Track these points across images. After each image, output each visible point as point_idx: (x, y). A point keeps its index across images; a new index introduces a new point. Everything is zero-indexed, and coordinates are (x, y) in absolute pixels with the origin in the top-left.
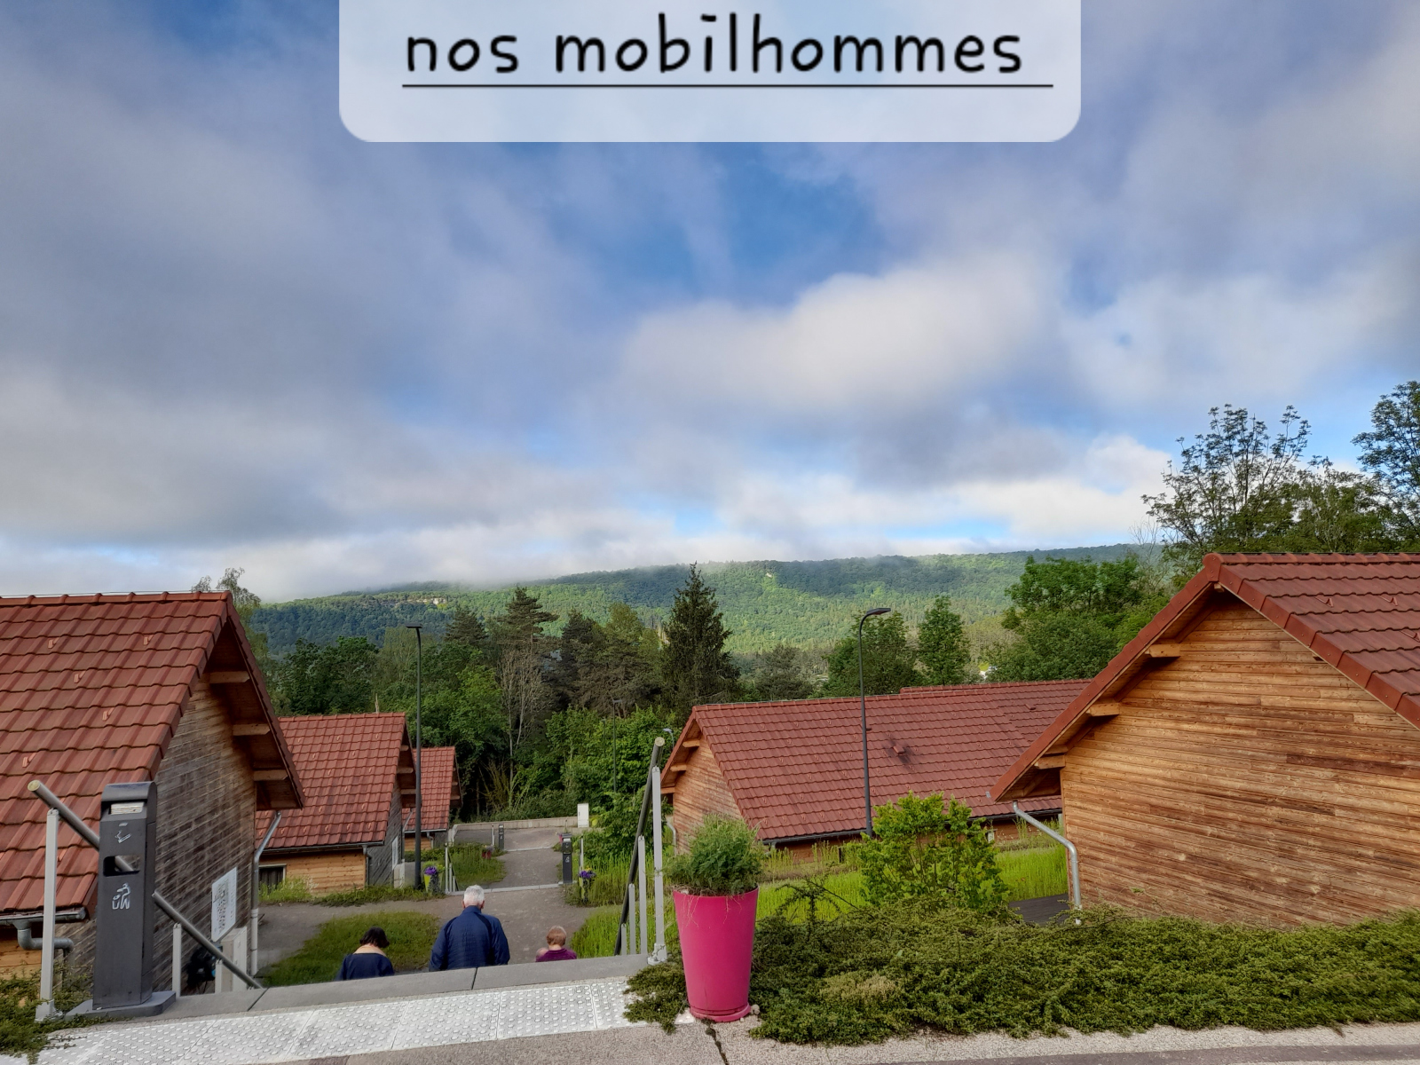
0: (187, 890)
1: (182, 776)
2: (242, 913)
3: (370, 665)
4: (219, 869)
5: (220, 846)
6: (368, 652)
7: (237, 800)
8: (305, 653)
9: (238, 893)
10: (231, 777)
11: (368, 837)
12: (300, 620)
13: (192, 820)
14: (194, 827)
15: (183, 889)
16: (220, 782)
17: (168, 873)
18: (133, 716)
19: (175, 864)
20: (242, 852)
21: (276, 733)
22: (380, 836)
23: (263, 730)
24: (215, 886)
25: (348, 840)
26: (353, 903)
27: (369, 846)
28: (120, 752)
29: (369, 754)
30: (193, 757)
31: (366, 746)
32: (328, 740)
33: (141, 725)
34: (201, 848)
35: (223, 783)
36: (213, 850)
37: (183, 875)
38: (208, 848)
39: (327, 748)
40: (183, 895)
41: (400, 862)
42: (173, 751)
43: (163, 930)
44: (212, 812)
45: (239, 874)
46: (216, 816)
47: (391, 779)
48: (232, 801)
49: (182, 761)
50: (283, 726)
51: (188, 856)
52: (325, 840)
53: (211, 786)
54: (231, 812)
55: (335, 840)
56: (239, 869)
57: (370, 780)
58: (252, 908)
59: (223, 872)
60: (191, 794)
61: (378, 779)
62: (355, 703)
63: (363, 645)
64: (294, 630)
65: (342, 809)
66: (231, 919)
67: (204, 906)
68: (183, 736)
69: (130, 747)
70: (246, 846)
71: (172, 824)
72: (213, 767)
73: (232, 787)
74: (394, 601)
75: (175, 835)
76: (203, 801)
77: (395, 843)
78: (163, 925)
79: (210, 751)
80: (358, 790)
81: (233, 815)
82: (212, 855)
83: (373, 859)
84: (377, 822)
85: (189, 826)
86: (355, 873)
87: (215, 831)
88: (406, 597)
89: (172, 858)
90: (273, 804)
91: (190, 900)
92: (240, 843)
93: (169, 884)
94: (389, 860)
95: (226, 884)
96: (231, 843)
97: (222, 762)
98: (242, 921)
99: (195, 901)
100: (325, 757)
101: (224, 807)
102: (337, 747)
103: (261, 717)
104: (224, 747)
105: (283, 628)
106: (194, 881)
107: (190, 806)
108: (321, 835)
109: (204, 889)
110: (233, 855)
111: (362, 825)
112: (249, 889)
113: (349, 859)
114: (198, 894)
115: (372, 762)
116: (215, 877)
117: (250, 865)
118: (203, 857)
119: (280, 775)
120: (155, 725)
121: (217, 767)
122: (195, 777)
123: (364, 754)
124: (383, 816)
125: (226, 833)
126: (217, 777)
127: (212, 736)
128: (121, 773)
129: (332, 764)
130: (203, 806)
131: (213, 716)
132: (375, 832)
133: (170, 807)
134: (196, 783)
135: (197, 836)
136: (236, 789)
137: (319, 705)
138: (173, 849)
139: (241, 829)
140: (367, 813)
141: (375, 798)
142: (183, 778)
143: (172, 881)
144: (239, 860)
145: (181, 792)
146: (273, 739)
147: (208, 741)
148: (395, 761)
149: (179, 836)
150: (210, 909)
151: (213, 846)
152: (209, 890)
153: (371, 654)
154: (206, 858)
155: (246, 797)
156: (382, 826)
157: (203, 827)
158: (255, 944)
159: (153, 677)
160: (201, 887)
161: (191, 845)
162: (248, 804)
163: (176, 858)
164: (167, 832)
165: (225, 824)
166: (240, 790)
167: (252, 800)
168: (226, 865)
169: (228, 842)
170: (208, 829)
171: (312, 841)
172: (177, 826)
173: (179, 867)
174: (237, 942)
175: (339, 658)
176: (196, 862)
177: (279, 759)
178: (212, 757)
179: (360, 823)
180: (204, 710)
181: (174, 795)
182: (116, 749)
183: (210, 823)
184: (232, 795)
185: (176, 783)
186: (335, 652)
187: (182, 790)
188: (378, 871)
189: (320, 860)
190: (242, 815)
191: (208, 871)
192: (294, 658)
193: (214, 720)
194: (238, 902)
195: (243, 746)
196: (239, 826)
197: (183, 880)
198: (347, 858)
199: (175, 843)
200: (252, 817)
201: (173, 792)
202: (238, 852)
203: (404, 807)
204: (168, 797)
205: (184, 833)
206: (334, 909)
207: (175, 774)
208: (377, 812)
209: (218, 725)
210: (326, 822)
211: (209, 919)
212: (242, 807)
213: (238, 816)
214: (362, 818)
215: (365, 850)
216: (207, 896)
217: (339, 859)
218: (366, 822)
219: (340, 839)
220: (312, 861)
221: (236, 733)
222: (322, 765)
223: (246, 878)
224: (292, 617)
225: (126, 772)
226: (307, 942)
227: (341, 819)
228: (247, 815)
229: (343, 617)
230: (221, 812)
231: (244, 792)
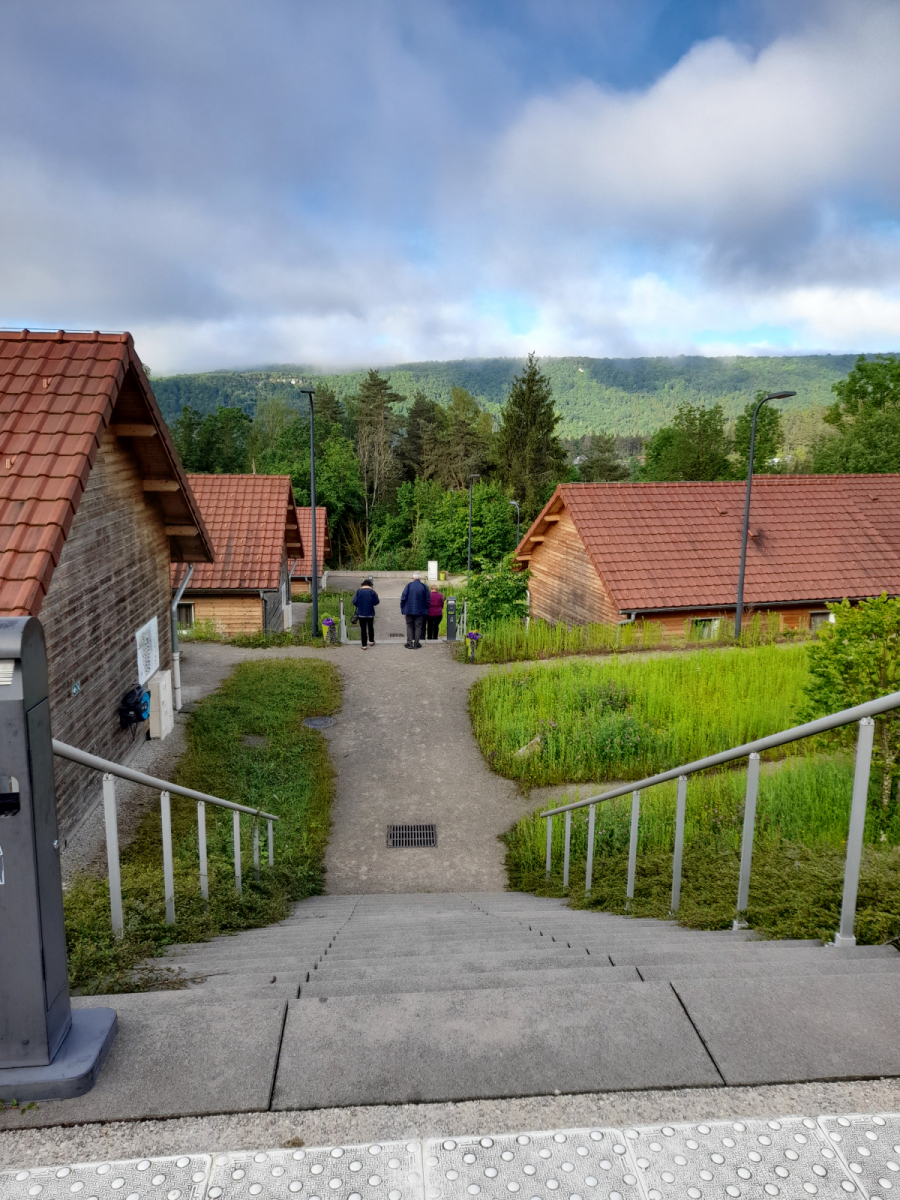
0: (113, 641)
1: (97, 531)
2: (164, 656)
3: (245, 432)
4: (141, 618)
5: (141, 597)
6: (245, 421)
7: (152, 553)
8: (191, 419)
9: (160, 639)
10: (145, 532)
11: (264, 584)
12: (182, 392)
13: (112, 573)
14: (114, 580)
15: (109, 639)
16: (135, 536)
17: (93, 626)
18: (37, 466)
19: (98, 616)
20: (161, 602)
21: (185, 490)
22: (274, 584)
23: (174, 487)
24: (139, 634)
25: (246, 585)
26: (259, 646)
27: (265, 592)
28: (28, 506)
29: (260, 511)
30: (107, 511)
31: (257, 504)
32: (222, 497)
33: (47, 476)
34: (123, 600)
35: (138, 537)
36: (134, 601)
37: (107, 627)
38: (130, 599)
39: (222, 504)
40: (109, 645)
41: (288, 604)
42: (86, 505)
43: (93, 680)
44: (130, 566)
45: (159, 623)
46: (135, 569)
47: (281, 534)
48: (148, 555)
49: (96, 515)
50: (191, 482)
51: (110, 609)
52: (226, 584)
53: (126, 540)
54: (147, 565)
55: (235, 584)
56: (158, 617)
57: (262, 534)
58: (173, 651)
59: (144, 621)
60: (108, 547)
61: (270, 534)
62: (234, 465)
63: (239, 414)
64: (177, 401)
65: (240, 558)
66: (155, 663)
67: (129, 654)
68: (94, 490)
69: (38, 500)
70: (164, 595)
71: (92, 577)
72: (127, 521)
73: (146, 541)
74: (258, 380)
75: (96, 588)
76: (120, 555)
77: (284, 588)
78: (92, 676)
79: (123, 506)
80: (253, 542)
81: (150, 568)
82: (133, 606)
83: (268, 603)
84: (271, 571)
85: (109, 579)
86: (254, 614)
87: (134, 583)
88: (268, 377)
89: (94, 611)
90: (186, 557)
91: (116, 649)
92: (158, 593)
93: (94, 636)
94: (280, 602)
95: (149, 632)
96: (150, 594)
97: (135, 517)
98: (165, 664)
99: (121, 650)
100: (221, 511)
101: (141, 560)
102: (232, 504)
103: (170, 475)
104: (137, 502)
105: (169, 398)
106: (119, 632)
107: (109, 560)
108: (223, 580)
109: (129, 638)
110: (153, 605)
111: (258, 573)
112: (169, 634)
113: (249, 602)
114: (123, 643)
115: (263, 519)
116: (138, 626)
117: (168, 614)
118: (125, 608)
119: (191, 531)
120: (62, 477)
121: (131, 522)
122: (110, 532)
123: (256, 511)
124: (276, 567)
125: (145, 585)
126: (131, 532)
127: (124, 490)
128: (31, 529)
129: (228, 519)
130: (121, 559)
131: (124, 470)
132: (270, 580)
133: (89, 561)
134: (112, 537)
135: (118, 589)
136: (151, 543)
137: (205, 464)
138: (95, 602)
139: (158, 581)
140: (262, 563)
141: (268, 550)
142: (98, 532)
143: (97, 633)
144: (158, 609)
145: (99, 546)
146: (183, 496)
147: (120, 495)
148: (283, 519)
149: (100, 590)
150: (135, 656)
151: (134, 597)
152: (133, 639)
153: (246, 423)
154: (129, 608)
155: (160, 551)
156: (275, 575)
157: (123, 580)
158: (178, 684)
159: (56, 424)
160: (126, 636)
161: (112, 597)
162: (162, 558)
163: (99, 611)
164: (87, 586)
165: (143, 576)
166: (155, 544)
167: (166, 553)
168: (146, 614)
169: (147, 593)
170: (128, 582)
171: (216, 585)
172: (97, 580)
173: (103, 619)
174: (162, 684)
175: (219, 425)
176: (119, 613)
177: (190, 516)
178: (126, 512)
179: (255, 571)
180: (113, 463)
181: (91, 549)
182: (22, 502)
183: (129, 576)
184: (147, 549)
185: (92, 538)
186: (216, 420)
187: (99, 544)
188: (271, 614)
189: (223, 601)
190: (158, 567)
191: (131, 621)
192: (181, 423)
193: (124, 475)
194: (160, 647)
195: (152, 500)
196: (156, 577)
197: (109, 630)
198: (246, 600)
199: (97, 597)
200: (167, 569)
201: (89, 547)
202: (157, 602)
203: (289, 557)
204: (86, 551)
205: (105, 586)
206: (243, 650)
207: (90, 528)
208: (271, 563)
209: (129, 479)
210: (226, 569)
211: (136, 665)
212: (158, 560)
213: (155, 569)
214: (258, 567)
215: (262, 595)
216: (131, 644)
217: (240, 601)
218: (261, 571)
219: (240, 584)
220: (217, 601)
221: (146, 489)
222: (219, 519)
223: (165, 626)
224: (175, 389)
225: (36, 528)
226: (224, 681)
227: (239, 567)
228: (163, 567)
229: (217, 391)
230: (138, 565)
231: (158, 545)
